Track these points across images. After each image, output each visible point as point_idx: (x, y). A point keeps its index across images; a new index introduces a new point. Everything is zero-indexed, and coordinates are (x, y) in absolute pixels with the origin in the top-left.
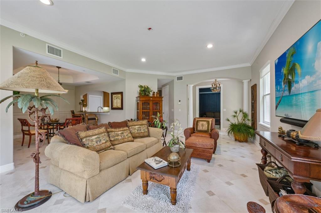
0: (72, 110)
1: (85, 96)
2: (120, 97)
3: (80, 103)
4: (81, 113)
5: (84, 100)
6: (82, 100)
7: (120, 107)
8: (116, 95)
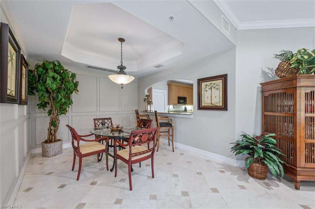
0: (136, 109)
1: (150, 91)
2: (221, 84)
3: (145, 100)
4: (146, 113)
5: (149, 95)
6: (147, 96)
7: (220, 104)
8: (208, 83)
